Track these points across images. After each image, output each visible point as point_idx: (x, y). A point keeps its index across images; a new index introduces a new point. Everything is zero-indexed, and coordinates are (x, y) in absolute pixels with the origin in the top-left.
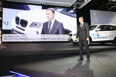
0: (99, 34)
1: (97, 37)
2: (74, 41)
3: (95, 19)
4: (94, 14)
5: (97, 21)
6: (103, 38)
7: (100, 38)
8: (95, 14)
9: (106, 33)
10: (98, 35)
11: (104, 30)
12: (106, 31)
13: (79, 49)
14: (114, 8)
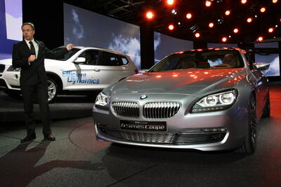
0: (82, 73)
1: (76, 78)
2: (10, 88)
3: (75, 31)
4: (73, 16)
5: (80, 36)
6: (92, 82)
7: (84, 82)
8: (76, 16)
9: (99, 70)
10: (79, 75)
11: (94, 64)
12: (99, 65)
13: (23, 110)
14: (122, 11)
